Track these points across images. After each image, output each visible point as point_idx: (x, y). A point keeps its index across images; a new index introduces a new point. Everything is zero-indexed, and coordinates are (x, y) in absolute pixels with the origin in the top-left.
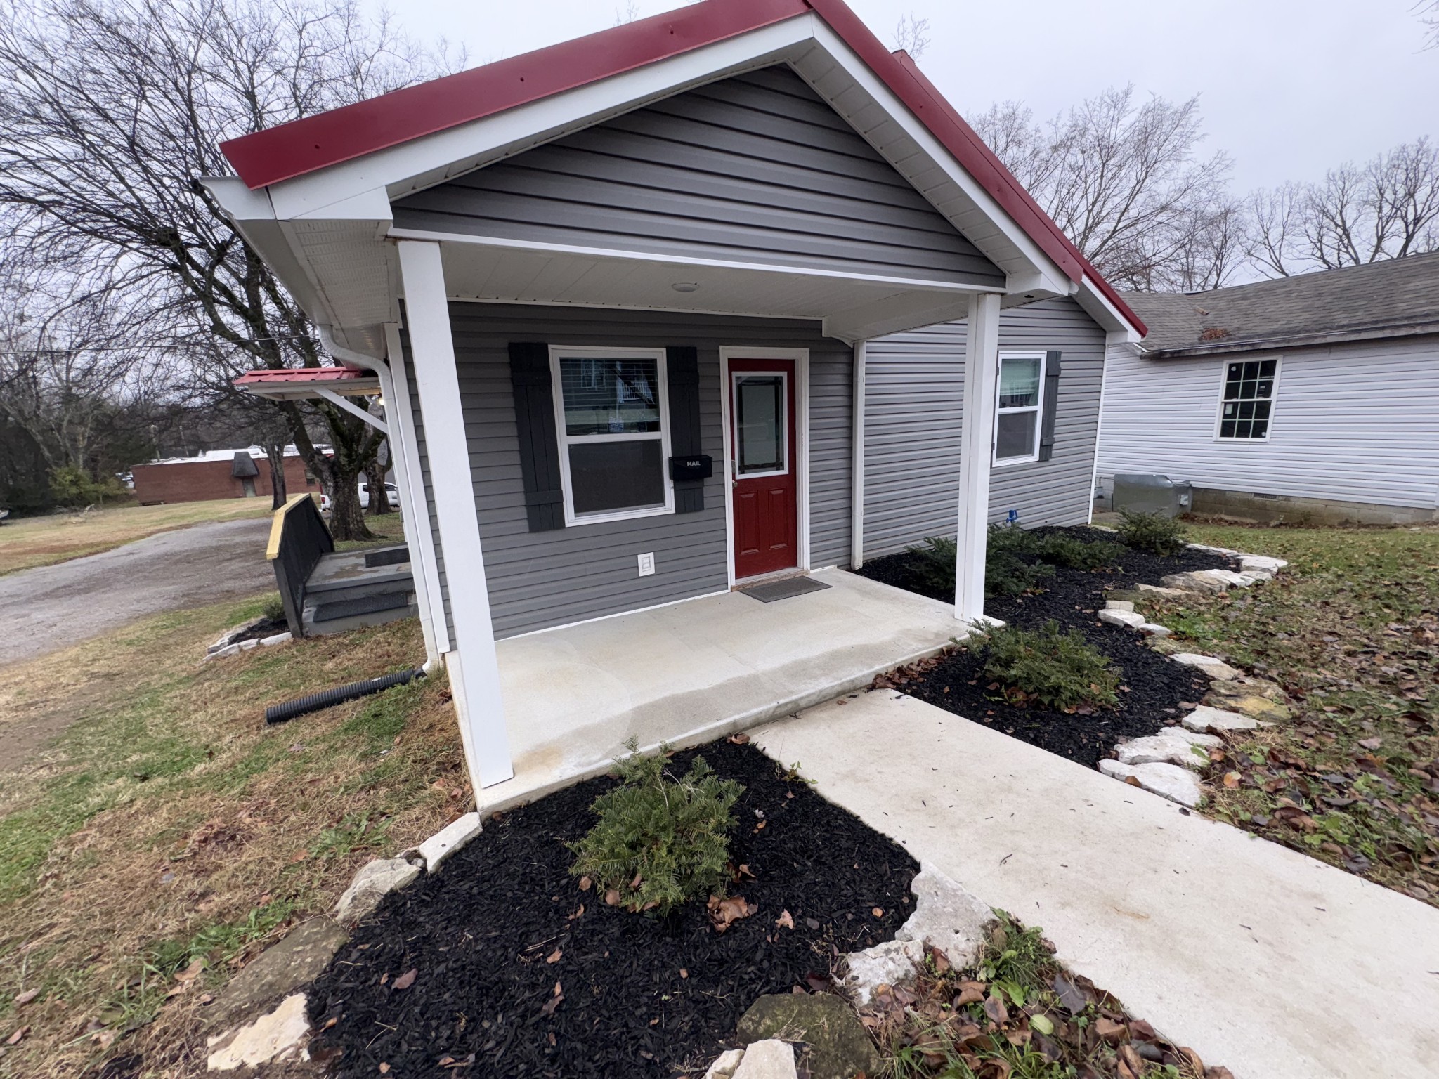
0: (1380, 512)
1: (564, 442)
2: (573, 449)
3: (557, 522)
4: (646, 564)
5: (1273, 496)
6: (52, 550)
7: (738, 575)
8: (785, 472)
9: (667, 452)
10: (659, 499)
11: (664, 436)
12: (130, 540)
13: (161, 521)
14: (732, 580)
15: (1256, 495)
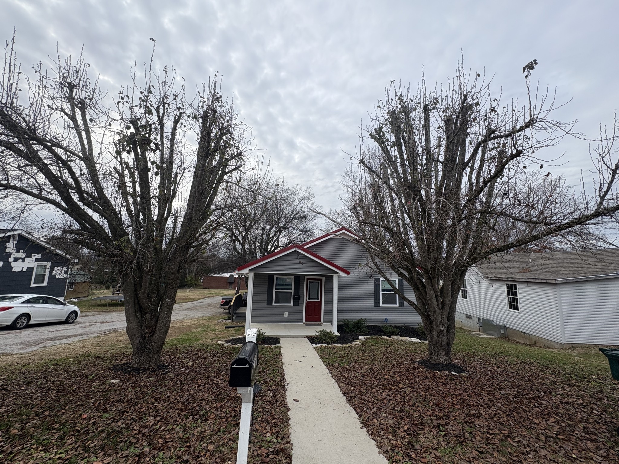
0: (553, 343)
1: (274, 291)
2: (276, 292)
3: (271, 304)
4: (286, 314)
5: (526, 333)
6: (184, 299)
7: (305, 321)
8: (319, 300)
9: (293, 294)
10: (290, 303)
11: (292, 291)
12: (200, 299)
13: (207, 294)
14: (304, 321)
15: (522, 332)
